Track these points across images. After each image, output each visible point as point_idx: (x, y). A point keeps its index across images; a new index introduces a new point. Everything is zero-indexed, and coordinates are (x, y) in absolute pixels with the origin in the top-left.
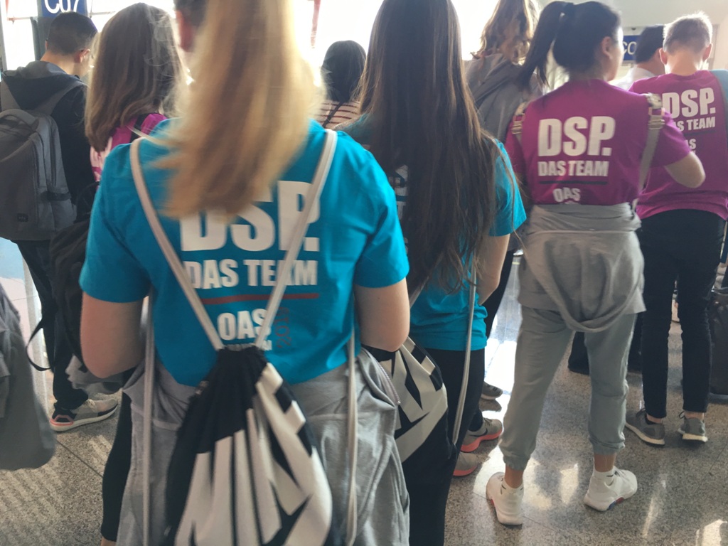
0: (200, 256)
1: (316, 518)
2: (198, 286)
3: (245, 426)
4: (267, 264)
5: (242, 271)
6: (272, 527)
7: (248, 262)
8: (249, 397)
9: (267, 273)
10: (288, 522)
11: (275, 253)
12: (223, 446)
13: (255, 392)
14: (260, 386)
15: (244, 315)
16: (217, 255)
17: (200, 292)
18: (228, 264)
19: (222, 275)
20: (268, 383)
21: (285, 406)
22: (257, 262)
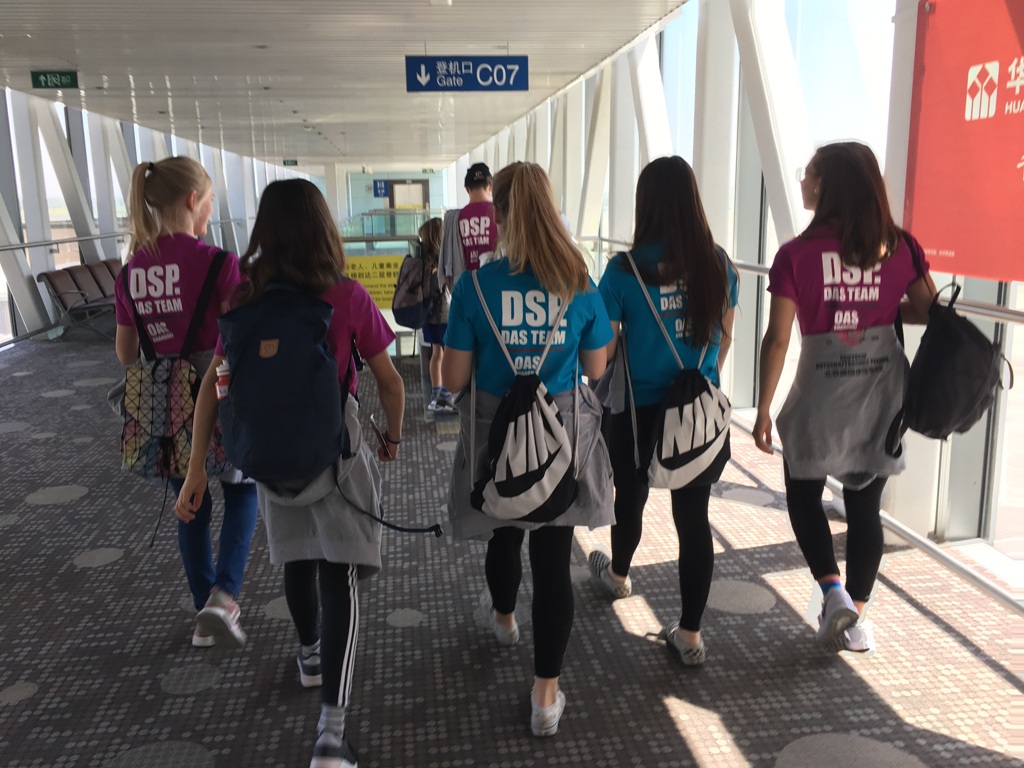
0: (510, 329)
1: (565, 456)
2: (507, 342)
3: (531, 409)
4: (542, 333)
5: (530, 337)
6: (545, 458)
7: (532, 332)
8: (534, 397)
9: (541, 337)
10: (552, 457)
11: (547, 328)
12: (522, 418)
13: (536, 395)
14: (538, 392)
15: (528, 358)
16: (518, 328)
17: (508, 346)
18: (523, 333)
19: (519, 338)
20: (542, 391)
21: (549, 403)
22: (537, 332)
